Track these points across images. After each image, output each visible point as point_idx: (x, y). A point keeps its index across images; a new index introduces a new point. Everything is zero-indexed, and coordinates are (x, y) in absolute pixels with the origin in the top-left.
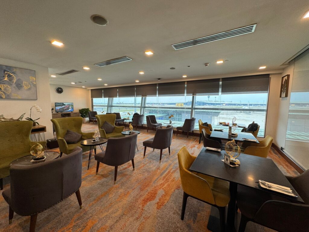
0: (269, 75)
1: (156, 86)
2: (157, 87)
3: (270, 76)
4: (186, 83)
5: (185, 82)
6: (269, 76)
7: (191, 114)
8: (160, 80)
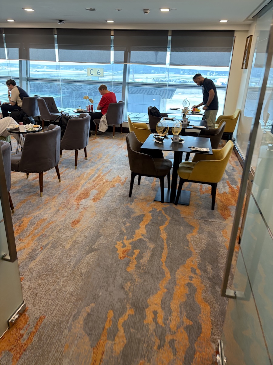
0: (233, 31)
1: (53, 34)
2: (56, 36)
3: (236, 34)
4: (112, 33)
5: (110, 30)
6: (234, 34)
7: (122, 93)
8: (62, 23)
